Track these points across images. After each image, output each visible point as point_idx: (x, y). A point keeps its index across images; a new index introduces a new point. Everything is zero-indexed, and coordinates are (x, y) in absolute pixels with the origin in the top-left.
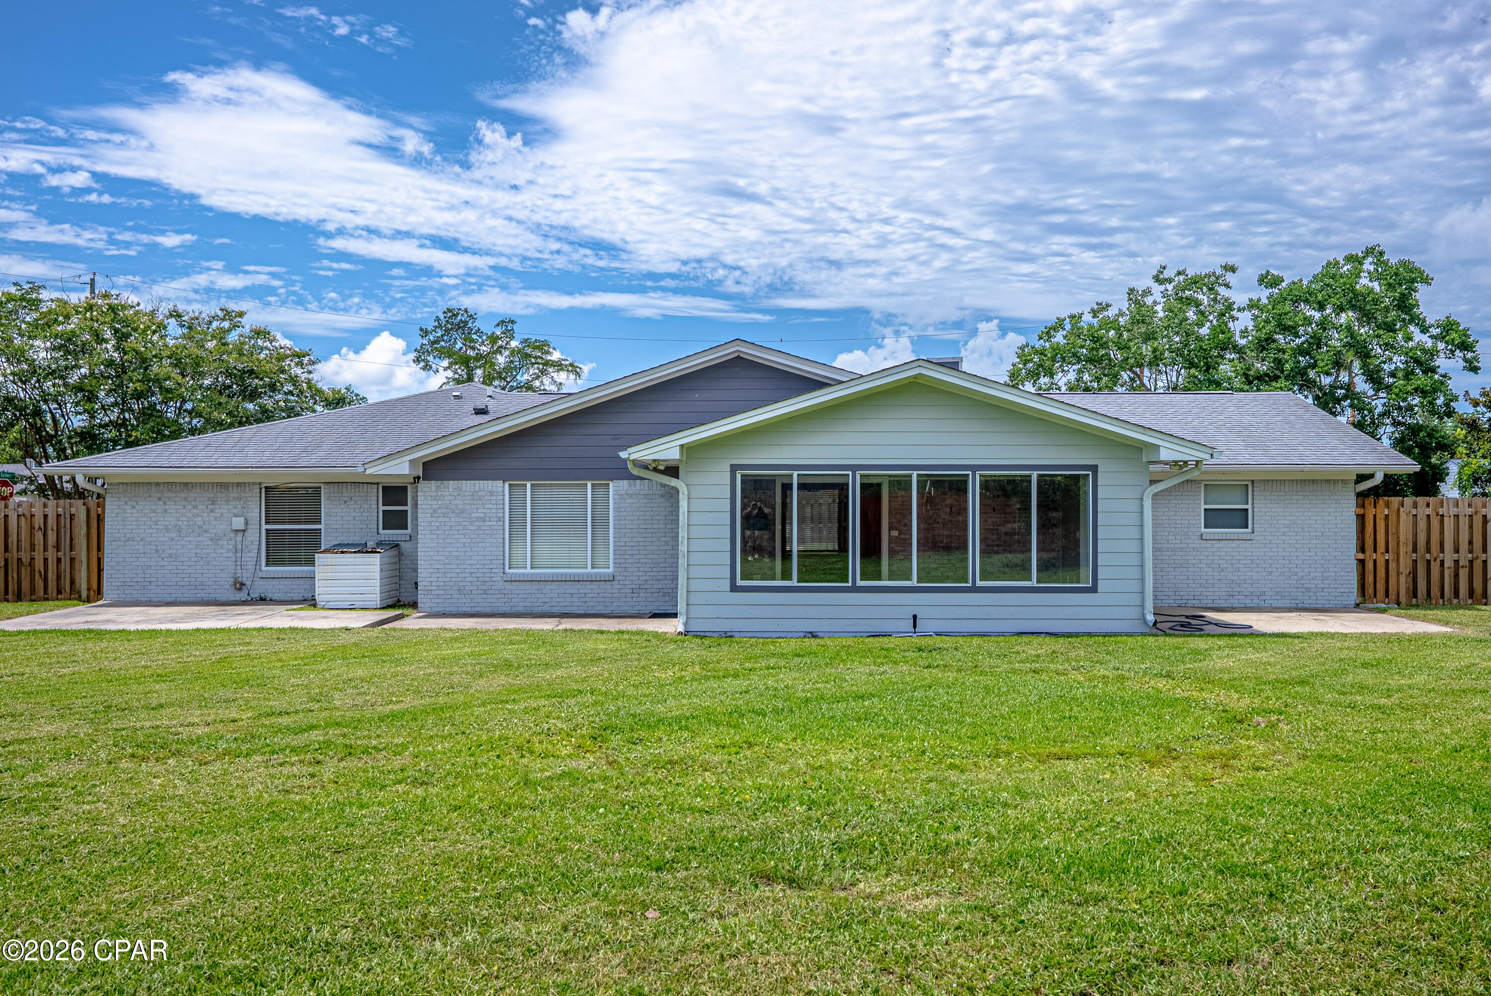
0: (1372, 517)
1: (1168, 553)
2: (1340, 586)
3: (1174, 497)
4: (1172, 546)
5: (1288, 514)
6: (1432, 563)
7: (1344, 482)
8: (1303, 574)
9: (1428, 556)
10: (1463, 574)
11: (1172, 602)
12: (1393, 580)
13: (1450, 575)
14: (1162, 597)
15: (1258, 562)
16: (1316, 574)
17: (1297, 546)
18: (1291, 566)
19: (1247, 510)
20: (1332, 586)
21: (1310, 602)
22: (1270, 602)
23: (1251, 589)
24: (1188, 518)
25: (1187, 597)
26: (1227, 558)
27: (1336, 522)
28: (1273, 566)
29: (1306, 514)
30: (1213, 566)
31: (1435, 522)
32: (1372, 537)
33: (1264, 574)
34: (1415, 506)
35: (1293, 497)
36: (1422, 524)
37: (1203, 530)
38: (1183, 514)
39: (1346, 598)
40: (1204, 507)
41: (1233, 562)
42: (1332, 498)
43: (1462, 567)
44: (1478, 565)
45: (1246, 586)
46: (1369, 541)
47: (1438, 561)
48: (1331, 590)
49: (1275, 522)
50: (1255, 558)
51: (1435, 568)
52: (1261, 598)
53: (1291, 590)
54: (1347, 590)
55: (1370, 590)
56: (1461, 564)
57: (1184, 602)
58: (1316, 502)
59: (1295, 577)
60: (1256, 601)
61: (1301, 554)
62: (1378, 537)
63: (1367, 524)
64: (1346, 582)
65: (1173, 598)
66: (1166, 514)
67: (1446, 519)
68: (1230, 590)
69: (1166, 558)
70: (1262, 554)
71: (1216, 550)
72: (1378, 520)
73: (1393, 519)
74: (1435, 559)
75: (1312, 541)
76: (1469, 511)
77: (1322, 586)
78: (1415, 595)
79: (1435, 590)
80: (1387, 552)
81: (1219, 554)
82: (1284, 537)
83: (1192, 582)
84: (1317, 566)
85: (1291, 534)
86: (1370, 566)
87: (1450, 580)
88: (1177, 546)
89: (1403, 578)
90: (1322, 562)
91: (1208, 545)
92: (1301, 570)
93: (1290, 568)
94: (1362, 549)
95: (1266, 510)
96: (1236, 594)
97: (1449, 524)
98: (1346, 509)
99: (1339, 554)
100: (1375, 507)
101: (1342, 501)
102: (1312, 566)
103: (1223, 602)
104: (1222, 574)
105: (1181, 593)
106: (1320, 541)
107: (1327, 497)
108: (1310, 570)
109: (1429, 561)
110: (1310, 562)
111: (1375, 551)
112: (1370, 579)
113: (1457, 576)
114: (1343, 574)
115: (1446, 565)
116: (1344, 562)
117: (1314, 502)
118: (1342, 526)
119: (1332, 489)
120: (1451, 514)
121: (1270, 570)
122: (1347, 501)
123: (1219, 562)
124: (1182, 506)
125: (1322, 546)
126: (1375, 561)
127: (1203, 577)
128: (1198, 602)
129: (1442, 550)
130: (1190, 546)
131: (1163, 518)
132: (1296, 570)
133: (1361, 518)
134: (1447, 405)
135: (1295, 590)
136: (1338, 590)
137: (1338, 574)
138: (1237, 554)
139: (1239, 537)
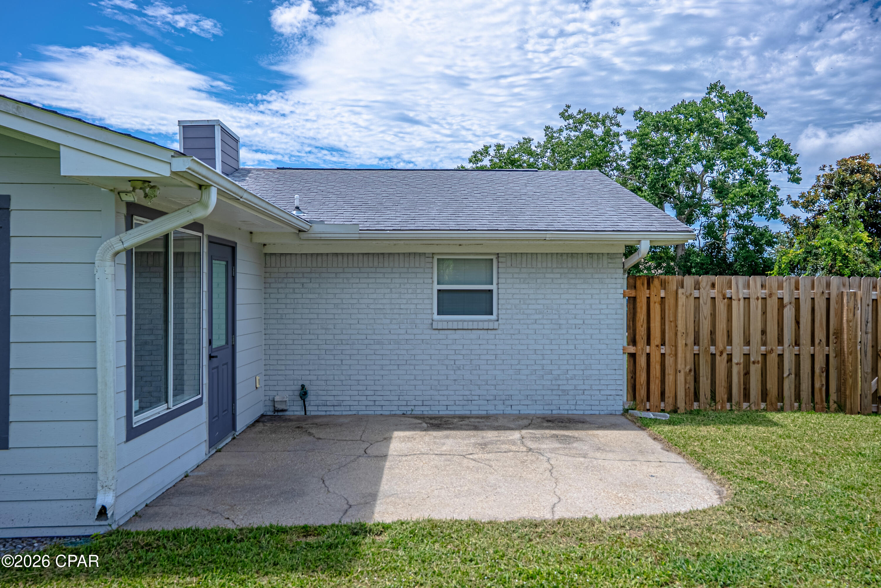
0: (644, 301)
1: (390, 347)
2: (604, 387)
3: (397, 275)
4: (395, 337)
5: (541, 296)
6: (718, 358)
7: (611, 256)
8: (559, 372)
9: (712, 349)
10: (755, 370)
11: (395, 408)
12: (670, 379)
13: (739, 373)
14: (383, 403)
15: (503, 357)
16: (575, 372)
17: (552, 337)
18: (544, 362)
19: (491, 291)
20: (595, 387)
21: (567, 407)
22: (519, 408)
23: (495, 392)
24: (416, 301)
25: (414, 403)
26: (463, 352)
27: (601, 307)
28: (522, 362)
29: (563, 296)
30: (446, 362)
31: (721, 306)
32: (645, 326)
33: (511, 372)
34: (697, 286)
35: (547, 276)
36: (706, 310)
37: (436, 317)
38: (409, 296)
39: (613, 402)
40: (436, 287)
41: (473, 357)
42: (596, 276)
43: (754, 363)
44: (773, 359)
45: (487, 387)
46: (641, 331)
47: (725, 355)
48: (593, 393)
49: (525, 307)
50: (499, 352)
51: (721, 364)
52: (507, 402)
53: (544, 392)
54: (614, 393)
55: (642, 392)
56: (752, 359)
57: (410, 408)
58: (576, 281)
59: (550, 377)
60: (501, 407)
61: (556, 347)
62: (652, 325)
63: (639, 310)
64: (612, 382)
65: (396, 403)
66: (387, 296)
67: (734, 303)
68: (467, 393)
69: (388, 352)
70: (509, 347)
71: (450, 342)
72: (652, 304)
73: (670, 302)
74: (721, 353)
75: (571, 331)
76: (763, 292)
77: (583, 387)
78: (697, 398)
79: (721, 392)
80: (663, 344)
81: (454, 347)
82: (535, 326)
83: (420, 382)
84: (577, 362)
85: (545, 322)
86: (642, 361)
87: (739, 378)
88: (401, 337)
89: (681, 378)
90: (583, 357)
91: (440, 337)
92: (556, 367)
93: (543, 365)
94: (633, 341)
95: (515, 291)
96: (476, 398)
97: (737, 308)
98: (612, 291)
99: (604, 347)
100: (649, 288)
101: (607, 281)
102: (571, 362)
103: (460, 408)
104: (458, 372)
105: (406, 398)
106: (580, 331)
107: (589, 276)
108: (568, 367)
109: (713, 355)
110: (568, 357)
111: (649, 343)
112: (642, 378)
113: (747, 373)
114: (608, 372)
115: (735, 360)
116: (610, 357)
117: (573, 281)
118: (606, 312)
119: (595, 265)
120: (741, 296)
121: (518, 367)
122: (613, 281)
123: (455, 357)
124: (408, 286)
125: (583, 337)
126: (648, 355)
127: (434, 377)
128: (427, 408)
129: (730, 341)
130: (417, 337)
131: (384, 301)
132: (550, 367)
133: (632, 301)
134: (773, 208)
135: (549, 392)
136: (602, 393)
137: (603, 372)
138: (477, 347)
139: (481, 326)
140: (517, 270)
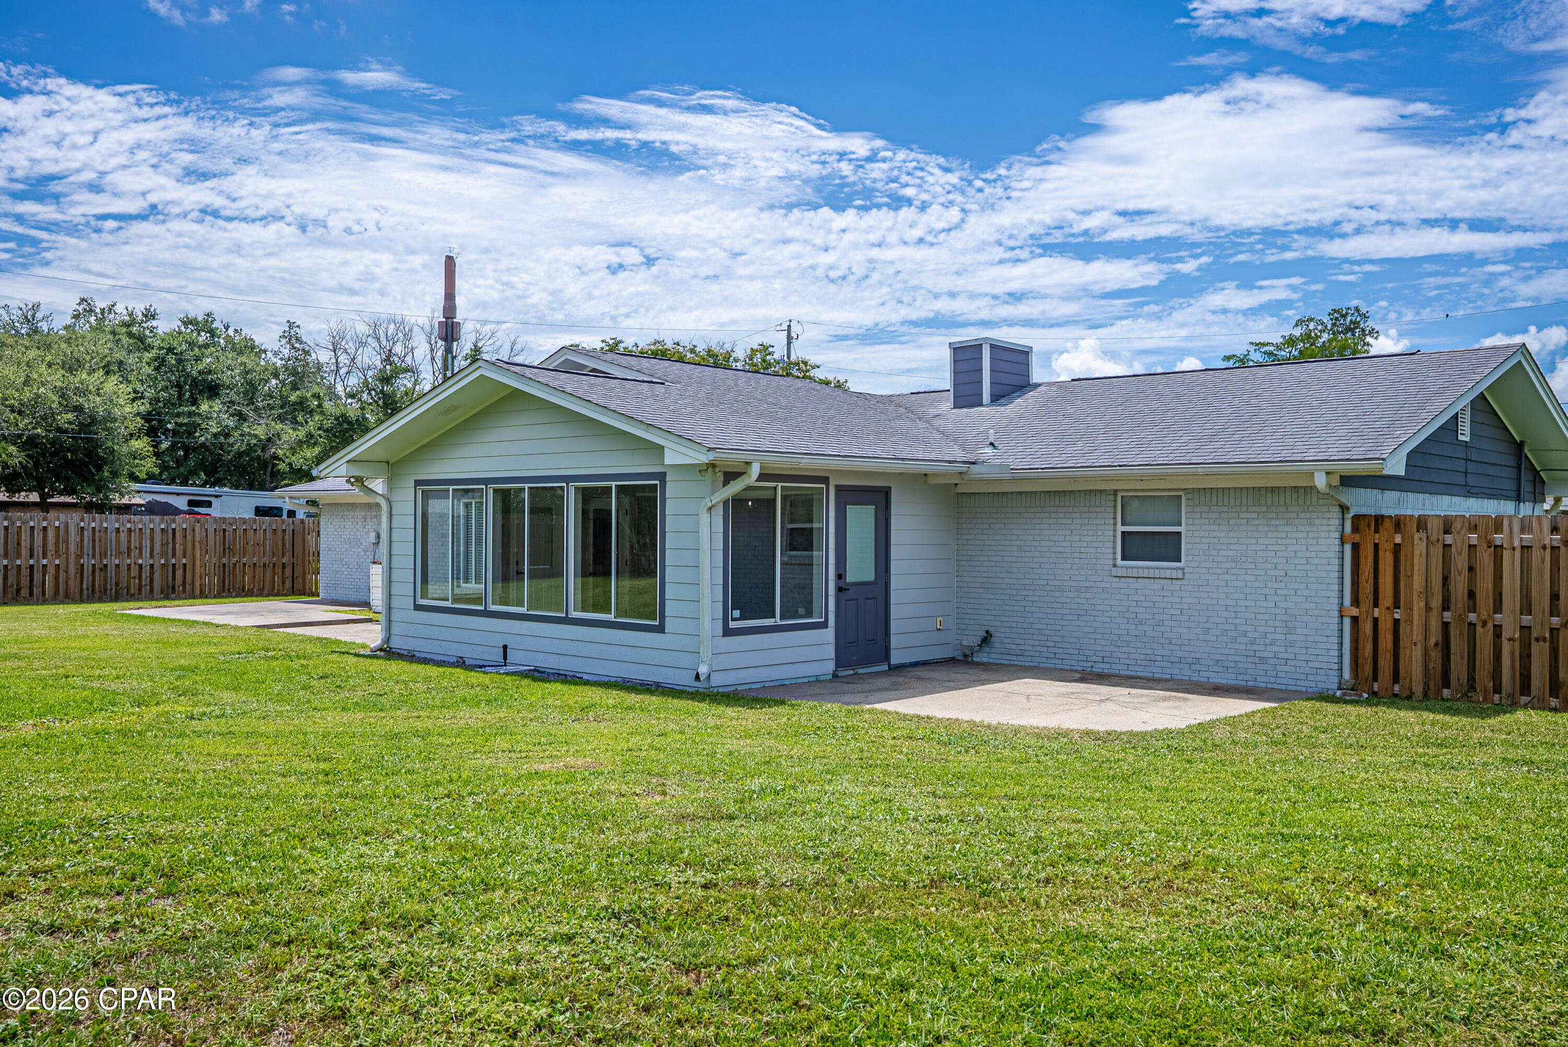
0: (1370, 548)
1: (1071, 595)
2: (1312, 658)
3: (1078, 515)
4: (1075, 584)
5: (1234, 541)
6: (1479, 629)
8: (1256, 635)
9: (1472, 617)
10: (1539, 652)
11: (1075, 663)
12: (1406, 654)
13: (1512, 653)
14: (1063, 656)
15: (1190, 612)
16: (1276, 636)
17: (1247, 590)
18: (1237, 621)
19: (1179, 533)
20: (1300, 657)
21: (1265, 679)
23: (1180, 654)
24: (1095, 544)
25: (1094, 659)
26: (1145, 604)
27: (1308, 554)
28: (1212, 620)
29: (1261, 541)
30: (1128, 615)
31: (1485, 558)
32: (1371, 581)
33: (1198, 631)
34: (1448, 529)
35: (1242, 515)
36: (1460, 562)
37: (1119, 562)
38: (1089, 539)
39: (1324, 678)
40: (1120, 529)
41: (1155, 610)
42: (1303, 515)
43: (1537, 640)
45: (1172, 647)
46: (1368, 587)
47: (1490, 626)
48: (1299, 664)
49: (1215, 553)
50: (1186, 606)
51: (1485, 637)
52: (1194, 667)
53: (1237, 658)
54: (1325, 666)
55: (1367, 667)
56: (1534, 635)
57: (1090, 664)
58: (1278, 522)
59: (1244, 640)
60: (1187, 672)
61: (1253, 604)
62: (1381, 580)
63: (1362, 560)
64: (1324, 652)
65: (1076, 657)
66: (1068, 538)
67: (1506, 554)
68: (1150, 652)
69: (1068, 601)
70: (1196, 601)
71: (1132, 592)
72: (1381, 553)
73: (1406, 551)
74: (1484, 624)
75: (1270, 585)
76: (1552, 539)
77: (1285, 656)
78: (1444, 687)
79: (1484, 679)
80: (1395, 606)
81: (1136, 598)
82: (1227, 577)
83: (1100, 636)
84: (1277, 624)
85: (1238, 572)
86: (1369, 628)
87: (1513, 661)
88: (1081, 584)
89: (1417, 653)
90: (1285, 618)
91: (1121, 585)
92: (1252, 628)
93: (1236, 625)
94: (1353, 600)
95: (1202, 534)
96: (1159, 658)
97: (1511, 561)
98: (1324, 535)
99: (1313, 606)
100: (1377, 531)
101: (1317, 522)
102: (1270, 623)
103: (1141, 669)
104: (1140, 627)
105: (1087, 653)
106: (1282, 585)
107: (1294, 515)
108: (1267, 629)
109: (1472, 625)
110: (1266, 617)
111: (1376, 605)
112: (1367, 650)
113: (1526, 656)
114: (1317, 639)
115: (1506, 635)
116: (1321, 620)
117: (1273, 522)
118: (1316, 561)
119: (1301, 502)
120: (1516, 543)
121: (1206, 625)
122: (1325, 522)
123: (1136, 610)
124: (1089, 527)
125: (1285, 592)
126: (1376, 620)
127: (1114, 631)
128: (1108, 666)
129: (1498, 608)
130: (1098, 584)
131: (1065, 544)
132: (1245, 628)
133: (1354, 548)
135: (1244, 659)
136: (1310, 664)
137: (1310, 639)
138: (1161, 599)
139: (1168, 574)
140: (1206, 509)
